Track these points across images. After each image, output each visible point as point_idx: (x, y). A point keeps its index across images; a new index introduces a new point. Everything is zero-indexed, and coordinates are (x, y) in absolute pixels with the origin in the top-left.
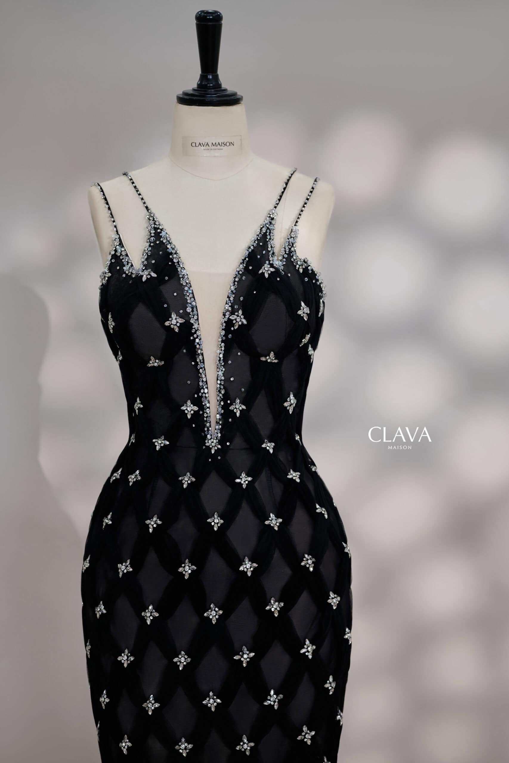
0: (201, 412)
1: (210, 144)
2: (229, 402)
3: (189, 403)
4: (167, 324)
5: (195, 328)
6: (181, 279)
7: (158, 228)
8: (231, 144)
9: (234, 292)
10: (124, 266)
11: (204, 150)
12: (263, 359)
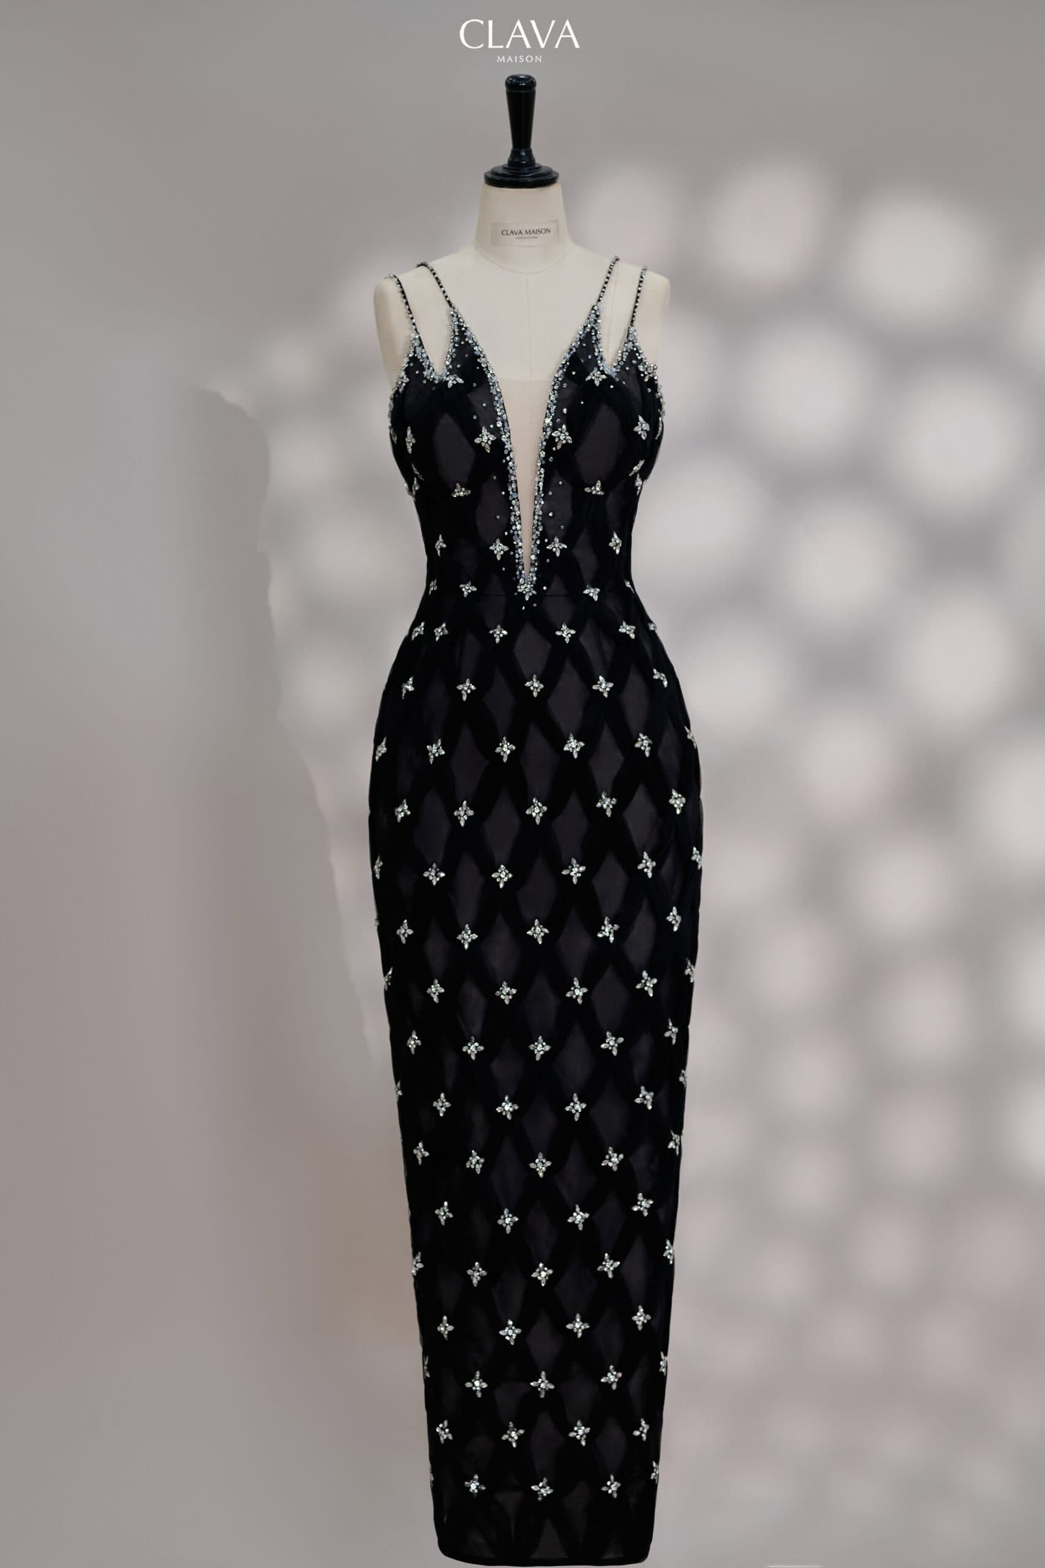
0: (512, 553)
1: (523, 232)
2: (546, 541)
3: (498, 541)
4: (477, 441)
5: (507, 449)
6: (492, 387)
7: (462, 326)
8: (547, 231)
9: (555, 402)
10: (424, 370)
11: (517, 238)
12: (587, 490)
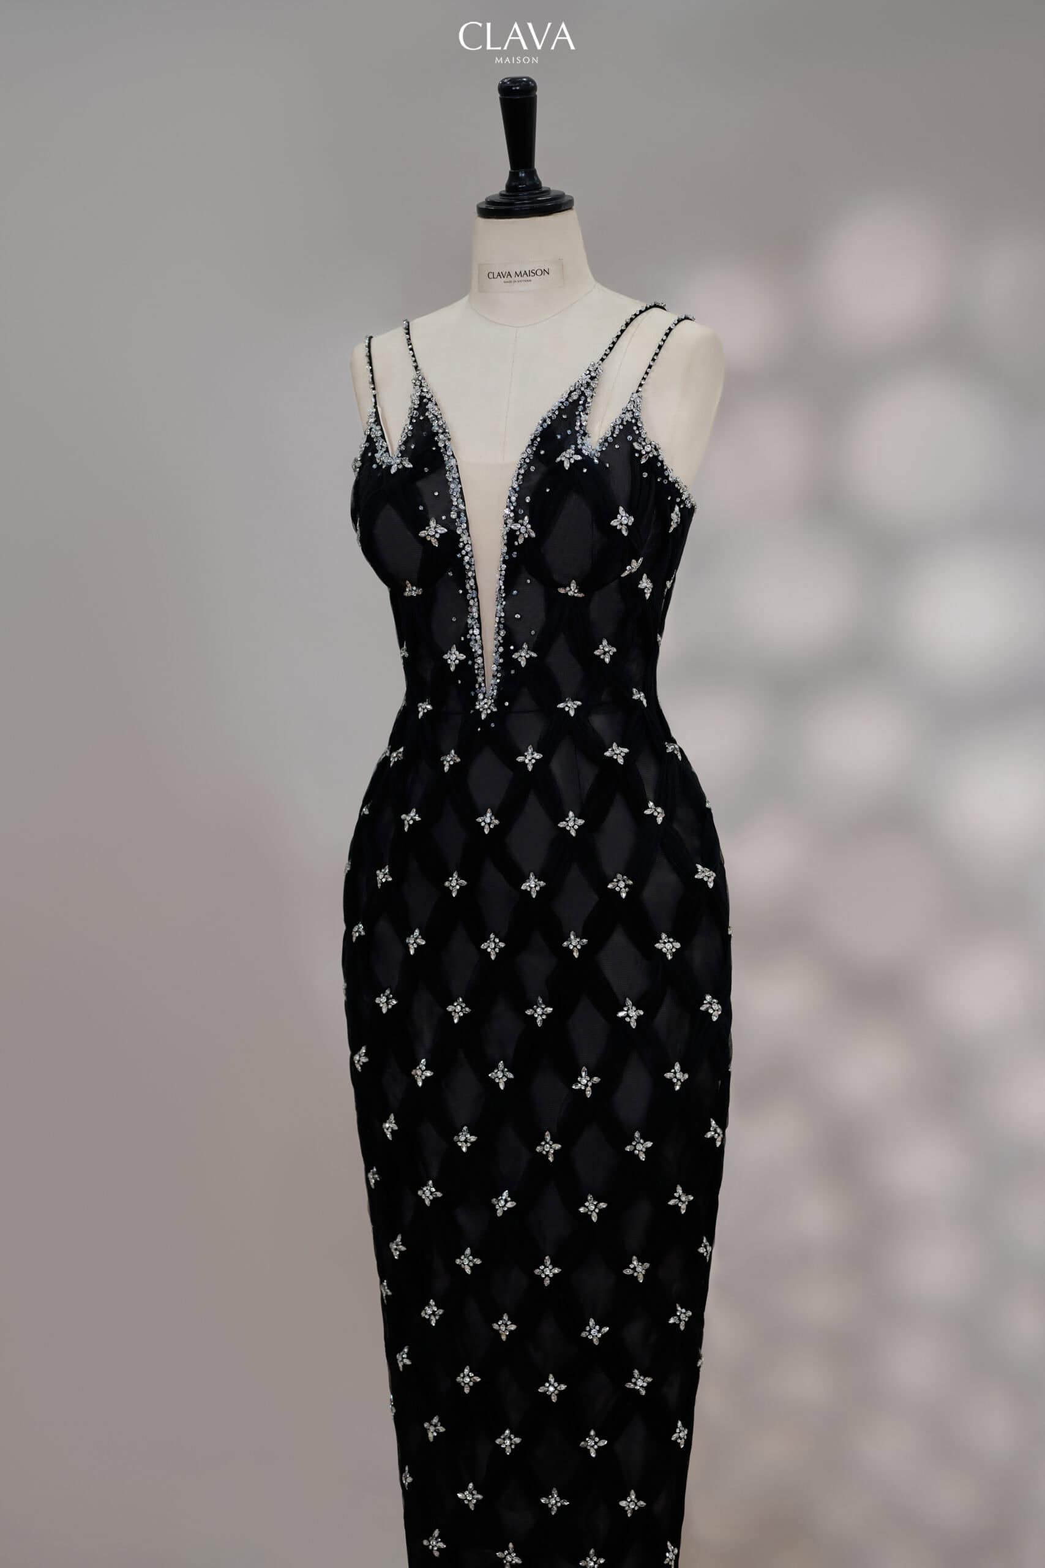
0: (470, 662)
1: (513, 274)
2: (512, 648)
3: (454, 650)
4: (422, 534)
5: (463, 542)
6: (448, 472)
7: (425, 397)
8: (545, 272)
9: (517, 489)
10: (377, 452)
11: (505, 282)
12: (562, 591)
